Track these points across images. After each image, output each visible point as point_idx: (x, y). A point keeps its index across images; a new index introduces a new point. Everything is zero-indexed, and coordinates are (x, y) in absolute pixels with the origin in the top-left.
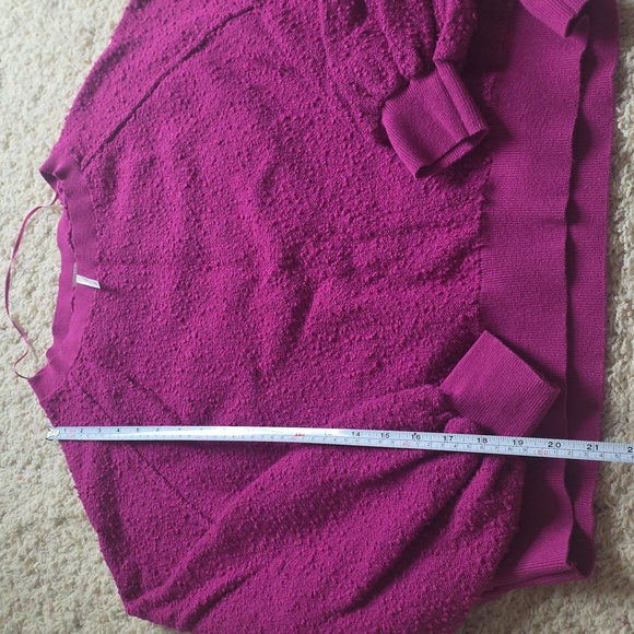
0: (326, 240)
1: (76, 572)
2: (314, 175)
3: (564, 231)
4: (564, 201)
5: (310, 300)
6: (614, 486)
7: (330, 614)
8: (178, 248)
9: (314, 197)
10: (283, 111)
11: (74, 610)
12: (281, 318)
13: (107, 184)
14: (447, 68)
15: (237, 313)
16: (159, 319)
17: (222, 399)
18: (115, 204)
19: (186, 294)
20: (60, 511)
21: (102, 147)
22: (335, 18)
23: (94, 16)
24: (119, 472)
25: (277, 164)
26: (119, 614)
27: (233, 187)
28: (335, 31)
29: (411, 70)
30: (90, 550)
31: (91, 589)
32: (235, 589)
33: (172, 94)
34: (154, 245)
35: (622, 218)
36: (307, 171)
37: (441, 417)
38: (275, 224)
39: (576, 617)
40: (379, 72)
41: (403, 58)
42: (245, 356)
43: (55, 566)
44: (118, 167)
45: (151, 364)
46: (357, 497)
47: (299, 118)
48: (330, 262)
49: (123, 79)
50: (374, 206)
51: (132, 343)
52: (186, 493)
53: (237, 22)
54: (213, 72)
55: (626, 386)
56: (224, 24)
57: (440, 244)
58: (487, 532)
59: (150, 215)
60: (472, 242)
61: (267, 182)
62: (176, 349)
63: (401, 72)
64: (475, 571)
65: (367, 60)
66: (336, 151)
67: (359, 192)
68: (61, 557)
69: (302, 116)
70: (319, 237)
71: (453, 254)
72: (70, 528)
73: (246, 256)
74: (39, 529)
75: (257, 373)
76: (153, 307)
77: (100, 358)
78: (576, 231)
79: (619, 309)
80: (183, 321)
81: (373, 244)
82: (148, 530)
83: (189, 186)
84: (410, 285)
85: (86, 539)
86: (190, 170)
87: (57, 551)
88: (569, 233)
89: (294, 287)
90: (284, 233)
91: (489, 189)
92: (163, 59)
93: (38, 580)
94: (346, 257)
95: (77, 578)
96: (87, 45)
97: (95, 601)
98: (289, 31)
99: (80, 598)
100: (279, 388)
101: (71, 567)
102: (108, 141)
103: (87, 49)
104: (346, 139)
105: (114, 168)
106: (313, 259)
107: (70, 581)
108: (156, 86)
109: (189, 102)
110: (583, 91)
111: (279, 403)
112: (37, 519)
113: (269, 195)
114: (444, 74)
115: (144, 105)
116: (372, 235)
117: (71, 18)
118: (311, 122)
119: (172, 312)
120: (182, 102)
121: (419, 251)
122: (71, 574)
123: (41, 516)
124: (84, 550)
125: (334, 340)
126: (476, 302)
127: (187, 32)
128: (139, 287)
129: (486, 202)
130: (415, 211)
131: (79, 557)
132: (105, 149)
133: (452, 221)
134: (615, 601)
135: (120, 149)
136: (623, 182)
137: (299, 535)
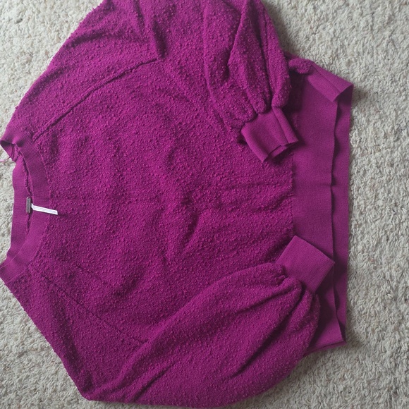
0: (206, 189)
1: (36, 382)
2: (197, 154)
3: (329, 189)
4: (330, 176)
5: (197, 220)
6: (352, 302)
7: (225, 379)
8: (109, 191)
9: (198, 166)
10: (177, 119)
11: (39, 404)
12: (182, 230)
13: (53, 151)
14: (279, 110)
15: (152, 227)
16: (97, 231)
17: (142, 275)
18: (58, 163)
19: (115, 217)
20: (23, 348)
21: (48, 128)
22: (215, 76)
23: (32, 45)
24: (71, 321)
25: (176, 148)
26: (72, 402)
27: (146, 158)
28: (215, 83)
29: (262, 110)
30: (47, 368)
31: (50, 390)
32: (163, 374)
33: (101, 102)
34: (90, 188)
35: (353, 184)
36: (193, 152)
37: (280, 278)
38: (178, 180)
39: (337, 361)
40: (243, 109)
41: (257, 103)
42: (158, 251)
43: (20, 381)
44: (59, 141)
45: (92, 257)
46: (233, 319)
47: (186, 124)
48: (210, 201)
49: (61, 88)
50: (233, 172)
51: (78, 245)
52: (122, 328)
53: (147, 67)
54: (131, 93)
55: (356, 258)
56: (138, 67)
57: (271, 194)
58: (305, 330)
59: (86, 171)
60: (288, 193)
61: (171, 157)
62: (110, 248)
63: (255, 110)
64: (301, 348)
65: (236, 102)
66: (210, 143)
67: (224, 165)
68: (25, 375)
69: (189, 122)
70: (203, 187)
71: (279, 198)
72: (31, 356)
73: (156, 196)
74: (6, 360)
75: (165, 260)
76: (91, 224)
77: (57, 255)
78: (335, 189)
79: (353, 224)
80: (114, 232)
81: (233, 192)
82: (97, 351)
83: (115, 156)
84: (253, 212)
85: (43, 362)
86: (115, 147)
87: (21, 372)
88: (331, 191)
89: (189, 214)
90: (183, 185)
91: (294, 168)
92: (93, 81)
93: (6, 391)
94: (218, 198)
95: (38, 386)
96: (27, 62)
97: (54, 397)
98: (185, 79)
99: (42, 397)
100: (178, 268)
101: (32, 380)
102: (53, 125)
103: (27, 65)
104: (215, 137)
105: (57, 141)
106: (199, 199)
107: (33, 388)
108: (88, 95)
109: (112, 107)
110: (336, 125)
111: (178, 275)
112: (3, 355)
113: (172, 164)
114: (277, 113)
115: (79, 105)
116: (233, 188)
117: (12, 43)
118: (194, 127)
119: (106, 227)
120: (108, 107)
121: (259, 196)
122: (33, 384)
123: (6, 352)
124: (43, 369)
125: (211, 241)
126: (292, 222)
127: (111, 67)
128: (81, 212)
129: (294, 175)
130: (257, 176)
131: (39, 373)
132: (50, 130)
133: (278, 183)
134: (353, 352)
135: (61, 130)
136: (353, 167)
137: (200, 342)
